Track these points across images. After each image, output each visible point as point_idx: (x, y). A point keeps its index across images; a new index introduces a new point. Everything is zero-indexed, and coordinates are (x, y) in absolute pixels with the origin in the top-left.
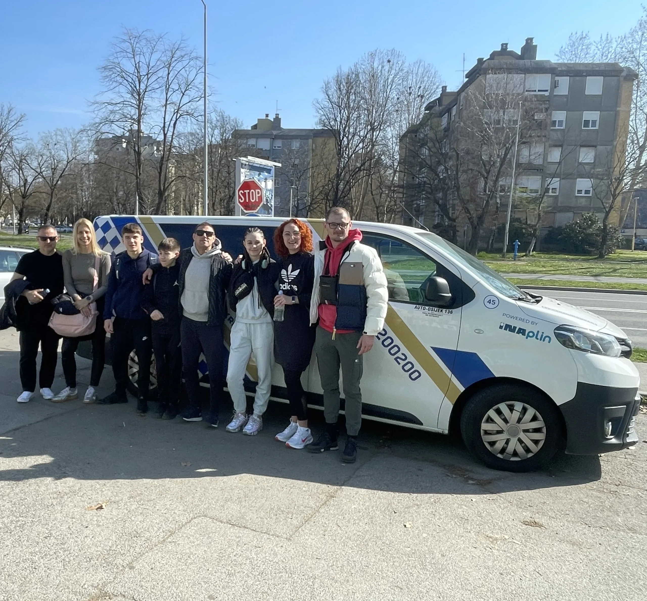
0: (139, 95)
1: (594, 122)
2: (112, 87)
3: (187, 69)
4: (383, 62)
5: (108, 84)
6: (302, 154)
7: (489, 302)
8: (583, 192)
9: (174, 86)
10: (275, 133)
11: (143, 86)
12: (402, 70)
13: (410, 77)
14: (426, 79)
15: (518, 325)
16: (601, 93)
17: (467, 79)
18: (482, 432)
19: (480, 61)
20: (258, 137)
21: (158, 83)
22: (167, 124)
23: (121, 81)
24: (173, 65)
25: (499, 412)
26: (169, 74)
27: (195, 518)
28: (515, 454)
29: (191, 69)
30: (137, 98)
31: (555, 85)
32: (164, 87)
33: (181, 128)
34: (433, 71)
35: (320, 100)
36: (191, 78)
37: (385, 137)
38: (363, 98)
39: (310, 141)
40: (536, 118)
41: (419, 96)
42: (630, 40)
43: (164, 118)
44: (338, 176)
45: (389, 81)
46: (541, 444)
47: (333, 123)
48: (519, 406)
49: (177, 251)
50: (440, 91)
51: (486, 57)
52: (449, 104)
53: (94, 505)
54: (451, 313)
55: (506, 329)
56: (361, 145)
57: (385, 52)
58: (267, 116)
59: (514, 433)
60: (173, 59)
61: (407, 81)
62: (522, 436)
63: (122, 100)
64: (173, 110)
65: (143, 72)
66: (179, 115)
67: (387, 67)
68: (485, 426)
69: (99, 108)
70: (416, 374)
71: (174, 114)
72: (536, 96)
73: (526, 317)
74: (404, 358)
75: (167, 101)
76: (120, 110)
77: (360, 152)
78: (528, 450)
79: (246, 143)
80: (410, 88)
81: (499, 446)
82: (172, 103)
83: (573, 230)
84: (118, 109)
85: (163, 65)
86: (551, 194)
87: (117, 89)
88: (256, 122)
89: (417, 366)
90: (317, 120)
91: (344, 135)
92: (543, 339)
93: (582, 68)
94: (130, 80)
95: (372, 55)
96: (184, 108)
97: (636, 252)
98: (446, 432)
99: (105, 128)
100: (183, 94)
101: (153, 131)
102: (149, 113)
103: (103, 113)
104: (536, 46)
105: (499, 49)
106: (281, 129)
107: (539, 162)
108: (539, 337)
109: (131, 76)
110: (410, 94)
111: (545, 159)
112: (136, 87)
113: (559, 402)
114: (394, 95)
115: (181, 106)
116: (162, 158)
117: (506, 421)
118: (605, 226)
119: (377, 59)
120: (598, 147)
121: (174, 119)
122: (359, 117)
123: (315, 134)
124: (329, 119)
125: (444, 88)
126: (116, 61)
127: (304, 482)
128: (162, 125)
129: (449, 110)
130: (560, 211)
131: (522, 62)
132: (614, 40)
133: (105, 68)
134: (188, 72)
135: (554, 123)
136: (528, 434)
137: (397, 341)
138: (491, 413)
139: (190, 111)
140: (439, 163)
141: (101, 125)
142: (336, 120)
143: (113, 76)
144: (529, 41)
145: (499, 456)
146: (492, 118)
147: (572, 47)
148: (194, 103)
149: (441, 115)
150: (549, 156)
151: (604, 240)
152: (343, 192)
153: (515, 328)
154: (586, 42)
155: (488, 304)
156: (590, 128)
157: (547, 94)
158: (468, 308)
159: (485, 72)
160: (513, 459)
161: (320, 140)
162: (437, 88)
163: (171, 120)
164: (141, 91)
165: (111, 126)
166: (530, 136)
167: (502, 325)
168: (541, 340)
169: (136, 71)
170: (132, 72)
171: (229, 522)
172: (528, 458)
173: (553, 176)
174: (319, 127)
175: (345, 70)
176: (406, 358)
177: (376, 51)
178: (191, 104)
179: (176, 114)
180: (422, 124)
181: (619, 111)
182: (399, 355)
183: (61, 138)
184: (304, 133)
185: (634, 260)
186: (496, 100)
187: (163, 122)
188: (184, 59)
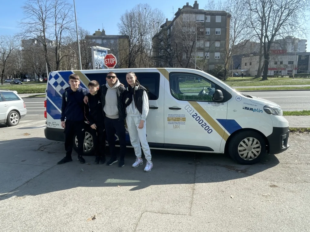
0: (43, 20)
1: (219, 32)
2: (29, 16)
3: (64, 9)
4: (143, 9)
5: (27, 15)
6: (116, 45)
7: (238, 98)
8: (217, 57)
9: (59, 16)
10: (103, 37)
11: (44, 16)
12: (150, 12)
13: (154, 15)
14: (159, 16)
15: (250, 107)
16: (220, 22)
17: (175, 16)
18: (238, 151)
19: (179, 9)
20: (96, 38)
21: (52, 15)
22: (57, 33)
23: (33, 13)
24: (57, 7)
25: (244, 142)
26: (56, 11)
27: (143, 214)
28: (251, 157)
29: (66, 9)
30: (42, 21)
31: (206, 19)
32: (54, 16)
33: (64, 34)
34: (162, 13)
35: (120, 24)
36: (66, 12)
37: (146, 39)
38: (136, 23)
39: (118, 40)
40: (200, 30)
41: (157, 22)
42: (228, 3)
43: (56, 30)
44: (130, 54)
45: (146, 16)
46: (260, 152)
47: (126, 33)
48: (251, 139)
49: (98, 87)
50: (165, 21)
51: (181, 8)
52: (170, 25)
53: (90, 217)
54: (223, 104)
55: (245, 109)
56: (137, 42)
57: (143, 5)
58: (99, 30)
59: (250, 150)
60: (57, 4)
61: (153, 16)
62: (253, 150)
63: (35, 22)
64: (59, 27)
65: (44, 9)
66: (62, 29)
67: (145, 11)
68: (239, 148)
69: (24, 26)
70: (211, 131)
71: (60, 28)
72: (200, 22)
73: (253, 104)
74: (205, 124)
75: (56, 22)
76: (34, 26)
77: (137, 44)
78: (255, 155)
79: (92, 41)
80: (154, 19)
81: (245, 155)
82: (59, 23)
83: (215, 71)
84: (33, 26)
85: (52, 7)
86: (207, 58)
87: (31, 17)
88: (95, 32)
89: (211, 128)
90: (119, 31)
91: (131, 38)
92: (259, 111)
93: (214, 13)
94: (38, 13)
95: (139, 6)
96: (65, 26)
97: (233, 77)
98: (223, 153)
99: (28, 35)
100: (63, 20)
101: (51, 36)
102: (48, 28)
103: (27, 27)
104: (198, 4)
105: (186, 5)
106: (105, 35)
107: (203, 47)
108: (258, 111)
109: (38, 11)
110: (154, 21)
111: (204, 45)
112: (41, 16)
113: (267, 136)
114: (148, 22)
115: (63, 24)
116: (57, 47)
117: (247, 145)
118: (225, 69)
119: (141, 7)
120: (221, 41)
121: (60, 31)
122: (135, 31)
123: (120, 37)
124: (124, 31)
125: (167, 19)
126: (30, 4)
127: (179, 185)
128: (55, 33)
129: (170, 28)
130: (210, 64)
131: (194, 10)
132: (222, 3)
133: (25, 7)
134: (64, 10)
135: (206, 33)
136: (255, 149)
137: (202, 118)
138: (242, 143)
139: (67, 27)
140: (168, 48)
141: (26, 33)
142: (127, 32)
143: (29, 11)
144: (196, 2)
145: (245, 159)
146: (186, 30)
147: (209, 5)
148: (68, 24)
149: (167, 30)
150: (206, 45)
151: (225, 74)
152: (132, 60)
153: (249, 108)
154: (214, 3)
155: (237, 100)
156: (218, 34)
157: (203, 22)
158: (229, 102)
159: (182, 13)
160: (250, 160)
161: (122, 40)
162: (164, 19)
163: (59, 31)
164: (44, 18)
165: (30, 34)
166: (199, 37)
167: (244, 107)
168: (259, 112)
169: (40, 9)
170: (38, 9)
171: (159, 212)
172: (255, 159)
173: (208, 52)
174: (121, 34)
175: (129, 11)
176: (206, 124)
177: (140, 4)
178: (67, 24)
179: (61, 28)
180: (160, 33)
181: (227, 28)
182: (203, 123)
183: (4, 40)
184: (115, 37)
185: (235, 80)
186: (187, 24)
187: (55, 32)
188: (62, 4)
